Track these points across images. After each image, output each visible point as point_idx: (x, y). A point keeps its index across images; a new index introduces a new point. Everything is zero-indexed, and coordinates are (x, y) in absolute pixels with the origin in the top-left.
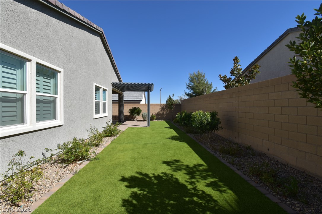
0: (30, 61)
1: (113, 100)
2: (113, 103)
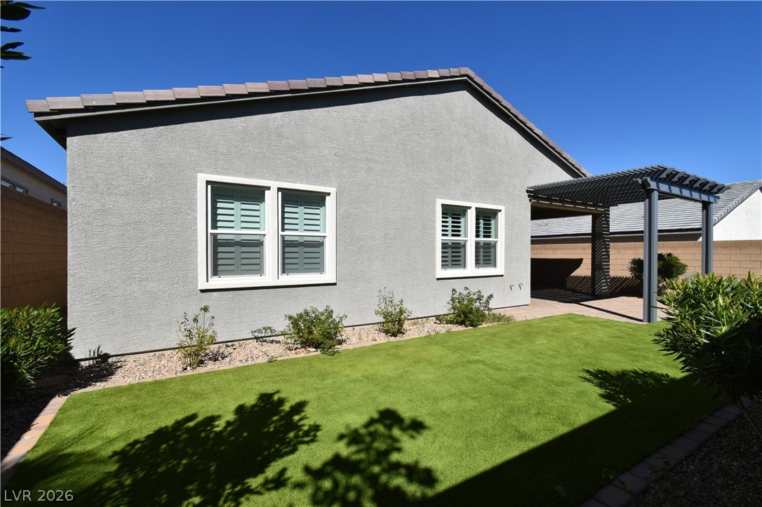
0: (269, 188)
1: (532, 237)
2: (533, 242)
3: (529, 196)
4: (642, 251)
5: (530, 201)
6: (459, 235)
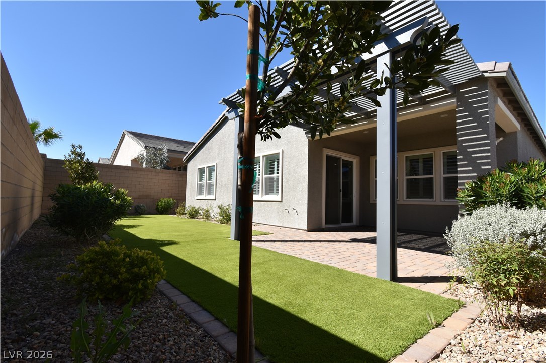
3: (306, 132)
5: (307, 136)
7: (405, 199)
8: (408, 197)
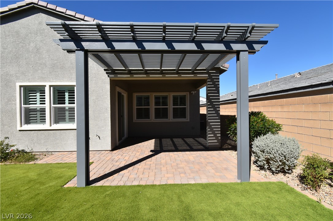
3: (107, 73)
4: (235, 110)
5: (108, 76)
6: (36, 104)
7: (154, 119)
8: (155, 118)
